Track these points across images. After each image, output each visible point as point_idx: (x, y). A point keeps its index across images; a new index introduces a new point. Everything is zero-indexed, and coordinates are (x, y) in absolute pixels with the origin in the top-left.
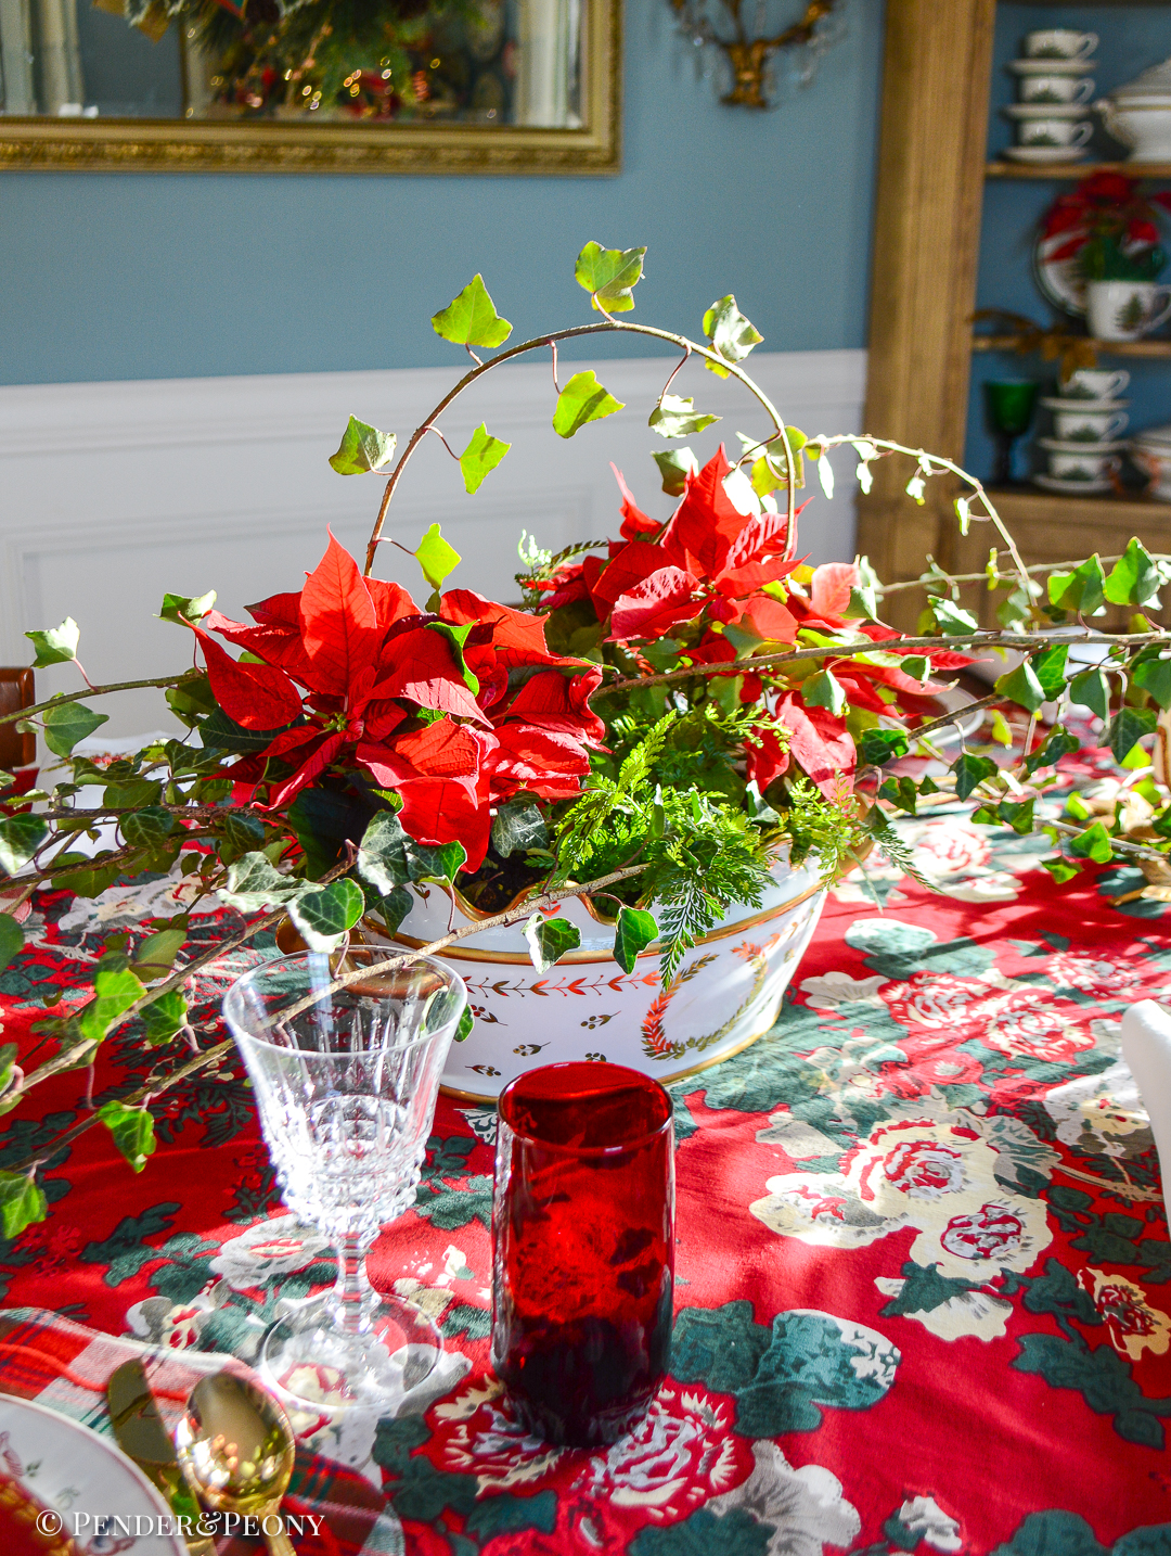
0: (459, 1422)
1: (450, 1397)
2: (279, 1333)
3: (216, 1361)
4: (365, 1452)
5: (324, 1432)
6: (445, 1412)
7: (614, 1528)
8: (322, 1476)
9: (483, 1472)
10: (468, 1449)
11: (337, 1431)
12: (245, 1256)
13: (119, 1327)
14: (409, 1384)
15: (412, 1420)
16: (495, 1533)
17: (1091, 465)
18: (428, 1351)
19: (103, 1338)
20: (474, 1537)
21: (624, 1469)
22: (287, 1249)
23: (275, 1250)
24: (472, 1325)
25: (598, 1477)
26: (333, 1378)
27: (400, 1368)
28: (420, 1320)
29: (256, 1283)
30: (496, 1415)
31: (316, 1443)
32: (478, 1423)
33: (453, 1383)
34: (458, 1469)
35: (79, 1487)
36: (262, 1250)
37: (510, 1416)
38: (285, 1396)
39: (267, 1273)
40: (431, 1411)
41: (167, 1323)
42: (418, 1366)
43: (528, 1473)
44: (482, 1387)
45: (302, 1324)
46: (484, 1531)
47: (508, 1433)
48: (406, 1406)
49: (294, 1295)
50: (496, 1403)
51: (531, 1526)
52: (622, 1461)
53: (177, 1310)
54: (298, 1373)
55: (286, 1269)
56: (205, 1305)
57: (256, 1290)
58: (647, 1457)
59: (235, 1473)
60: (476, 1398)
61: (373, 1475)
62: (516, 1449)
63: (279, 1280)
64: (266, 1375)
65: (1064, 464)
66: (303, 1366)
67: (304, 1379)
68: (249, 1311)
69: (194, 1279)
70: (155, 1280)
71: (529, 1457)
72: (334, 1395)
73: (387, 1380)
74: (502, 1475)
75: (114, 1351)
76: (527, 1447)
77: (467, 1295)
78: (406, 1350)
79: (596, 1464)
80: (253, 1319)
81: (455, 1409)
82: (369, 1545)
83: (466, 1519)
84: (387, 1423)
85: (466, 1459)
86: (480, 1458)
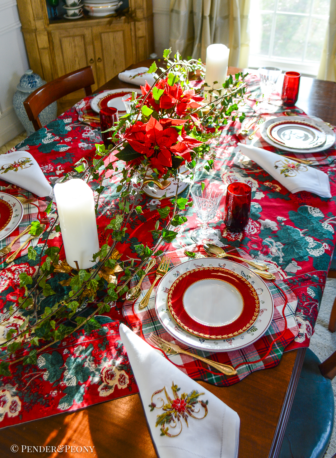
0: (227, 236)
1: (222, 234)
2: (194, 239)
3: (194, 245)
4: (223, 244)
6: (223, 236)
7: (256, 236)
8: (225, 248)
9: (237, 239)
10: (232, 238)
11: (216, 244)
13: (175, 249)
14: (216, 235)
15: (222, 239)
16: (247, 244)
17: (77, 11)
19: (176, 251)
20: (245, 245)
21: (249, 231)
25: (248, 233)
32: (229, 235)
33: (220, 233)
37: (231, 232)
40: (223, 237)
41: (180, 245)
43: (241, 237)
44: (224, 231)
47: (234, 234)
48: (219, 238)
50: (228, 231)
51: (248, 241)
52: (248, 230)
53: (178, 243)
54: (203, 241)
55: (182, 231)
57: (182, 236)
58: (249, 228)
61: (227, 246)
64: (199, 243)
65: (71, 12)
71: (239, 235)
73: (214, 237)
74: (239, 238)
75: (180, 251)
76: (237, 234)
79: (246, 232)
80: (188, 239)
81: (225, 235)
82: (239, 252)
83: (242, 244)
84: (221, 241)
85: (234, 239)
86: (234, 238)
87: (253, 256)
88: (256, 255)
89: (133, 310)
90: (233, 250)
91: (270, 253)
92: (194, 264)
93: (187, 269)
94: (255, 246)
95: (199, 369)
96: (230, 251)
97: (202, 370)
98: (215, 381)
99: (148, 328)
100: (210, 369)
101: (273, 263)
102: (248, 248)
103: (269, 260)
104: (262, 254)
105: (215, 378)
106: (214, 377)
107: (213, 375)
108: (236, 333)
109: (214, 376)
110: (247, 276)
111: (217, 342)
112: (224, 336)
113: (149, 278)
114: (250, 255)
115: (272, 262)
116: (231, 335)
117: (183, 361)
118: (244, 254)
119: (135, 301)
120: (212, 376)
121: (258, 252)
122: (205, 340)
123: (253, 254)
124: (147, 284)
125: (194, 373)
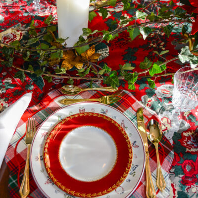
0: (186, 137)
2: (163, 109)
3: (153, 112)
4: (171, 137)
5: (166, 131)
6: (184, 134)
8: (165, 140)
9: (187, 148)
10: (186, 142)
11: (168, 131)
12: (160, 91)
13: (140, 100)
14: (180, 127)
15: (179, 134)
16: (187, 159)
18: (184, 121)
19: (137, 101)
20: (184, 158)
22: (167, 92)
23: (165, 92)
24: (192, 119)
26: (169, 122)
27: (179, 123)
28: (184, 115)
29: (161, 97)
30: (192, 138)
31: (165, 133)
32: (189, 138)
33: (187, 129)
34: (184, 146)
35: (132, 134)
36: (163, 91)
37: (194, 139)
38: (162, 122)
39: (163, 96)
40: (182, 133)
42: (182, 124)
43: (193, 150)
44: (191, 132)
45: (166, 109)
46: (185, 158)
47: (193, 142)
48: (179, 131)
49: (166, 102)
50: (192, 135)
51: (192, 160)
53: (149, 99)
54: (164, 119)
55: (166, 96)
56: (153, 99)
57: (161, 99)
59: (154, 139)
60: (190, 133)
61: (171, 142)
62: (193, 145)
63: (165, 98)
64: (160, 117)
66: (165, 117)
67: (165, 120)
68: (159, 103)
69: (152, 94)
70: (146, 91)
71: (195, 147)
72: (169, 125)
73: (177, 125)
74: (190, 149)
75: (139, 104)
76: (195, 146)
77: (193, 113)
78: (181, 120)
80: (159, 105)
81: (185, 134)
82: (169, 155)
83: (183, 155)
84: (175, 133)
85: (186, 144)
86: (188, 145)
87: (173, 170)
88: (176, 173)
89: (57, 97)
90: (168, 149)
91: (187, 187)
92: (123, 121)
93: (115, 117)
94: (188, 168)
95: (18, 167)
96: (166, 147)
97: (18, 170)
98: (10, 184)
99: (43, 114)
100: (21, 175)
101: (174, 194)
102: (181, 162)
103: (177, 188)
104: (181, 179)
105: (14, 183)
106: (14, 181)
107: (17, 180)
108: (59, 184)
109: (16, 182)
110: (135, 172)
111: (45, 171)
112: (51, 174)
113: (95, 94)
114: (172, 167)
115: (176, 192)
116: (55, 180)
117: (22, 152)
118: (169, 161)
119: (66, 95)
120: (14, 180)
121: (182, 174)
122: (42, 161)
123: (176, 169)
124: (88, 95)
125: (13, 165)
